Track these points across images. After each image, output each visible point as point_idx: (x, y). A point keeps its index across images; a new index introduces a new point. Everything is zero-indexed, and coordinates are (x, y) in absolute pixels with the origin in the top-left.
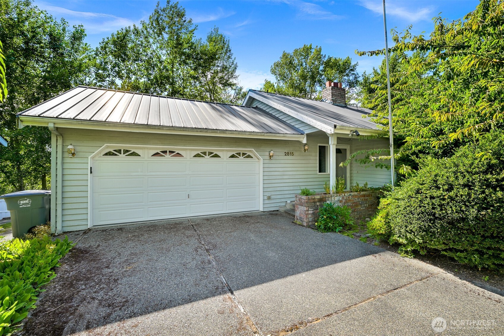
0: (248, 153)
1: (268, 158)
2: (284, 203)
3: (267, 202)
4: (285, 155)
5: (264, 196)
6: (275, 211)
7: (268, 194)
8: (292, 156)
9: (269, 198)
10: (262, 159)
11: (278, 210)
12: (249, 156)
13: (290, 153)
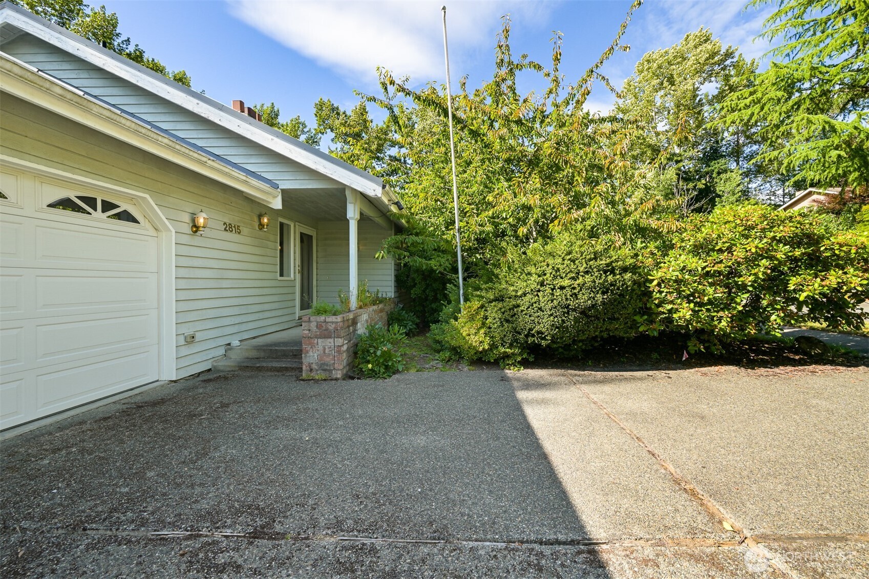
0: (124, 206)
1: (187, 229)
2: (223, 347)
3: (185, 351)
4: (225, 230)
5: (179, 337)
6: (202, 372)
7: (188, 330)
8: (237, 235)
9: (191, 339)
10: (174, 231)
11: (209, 370)
12: (126, 216)
13: (235, 227)
